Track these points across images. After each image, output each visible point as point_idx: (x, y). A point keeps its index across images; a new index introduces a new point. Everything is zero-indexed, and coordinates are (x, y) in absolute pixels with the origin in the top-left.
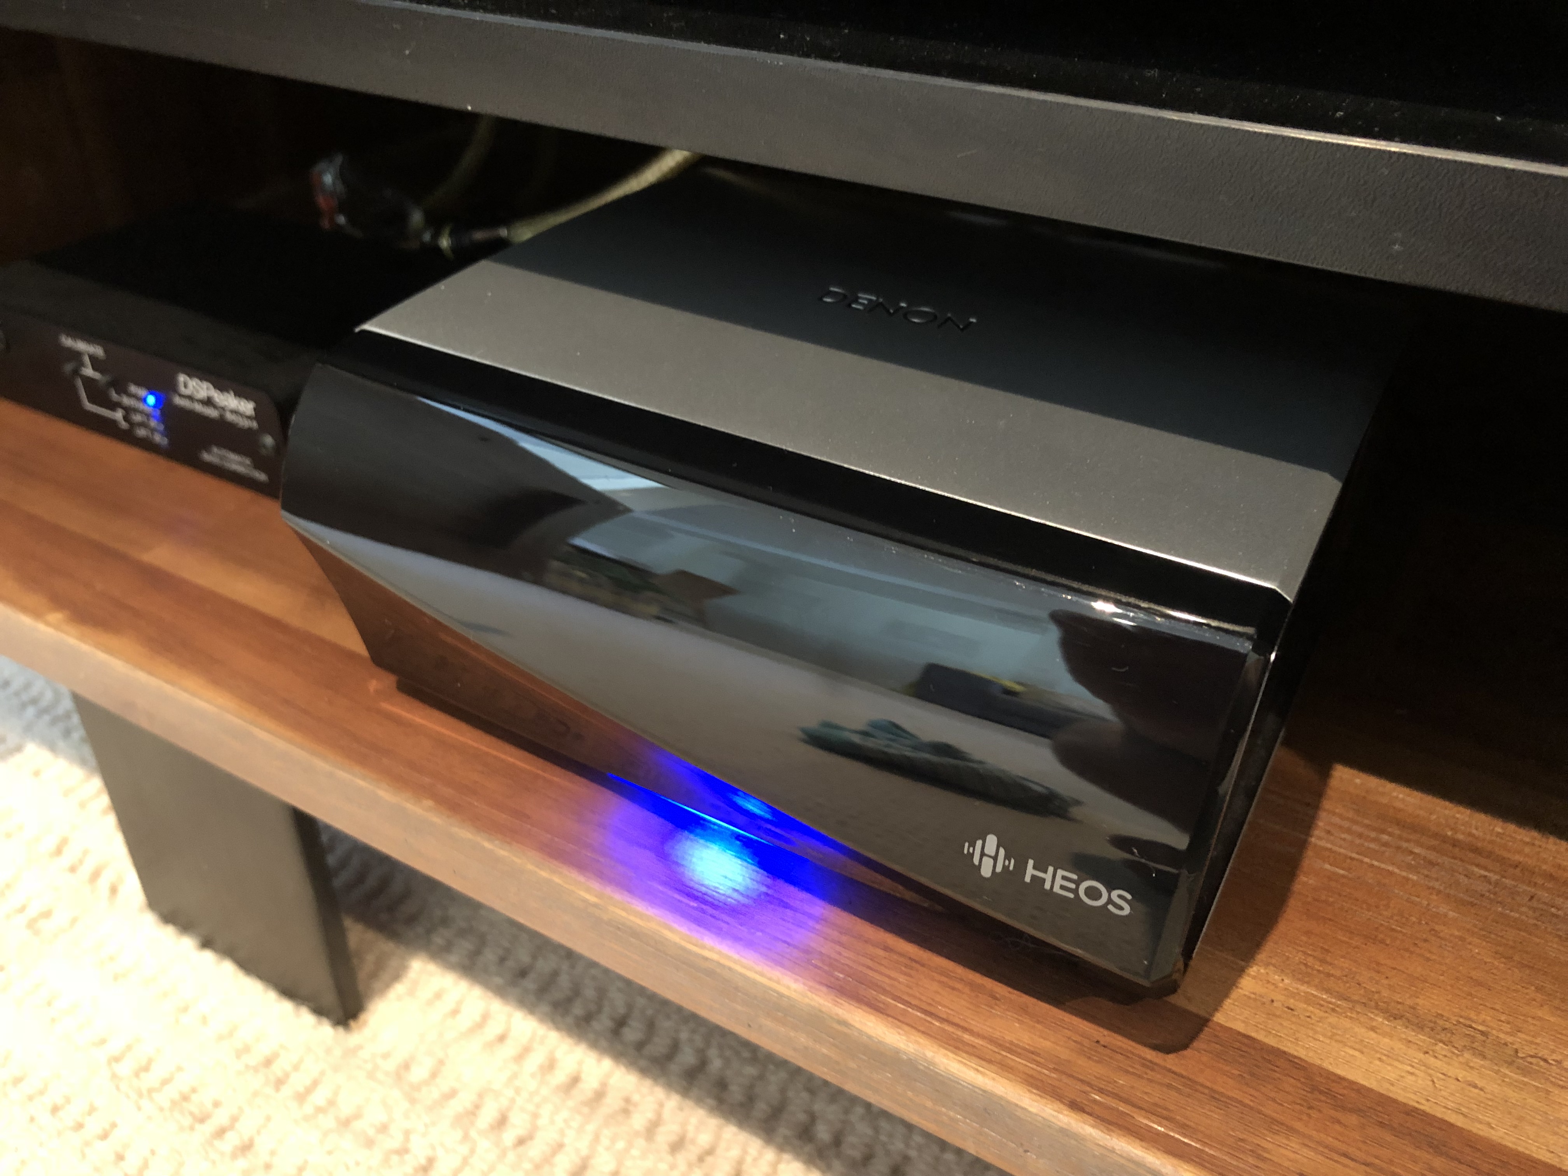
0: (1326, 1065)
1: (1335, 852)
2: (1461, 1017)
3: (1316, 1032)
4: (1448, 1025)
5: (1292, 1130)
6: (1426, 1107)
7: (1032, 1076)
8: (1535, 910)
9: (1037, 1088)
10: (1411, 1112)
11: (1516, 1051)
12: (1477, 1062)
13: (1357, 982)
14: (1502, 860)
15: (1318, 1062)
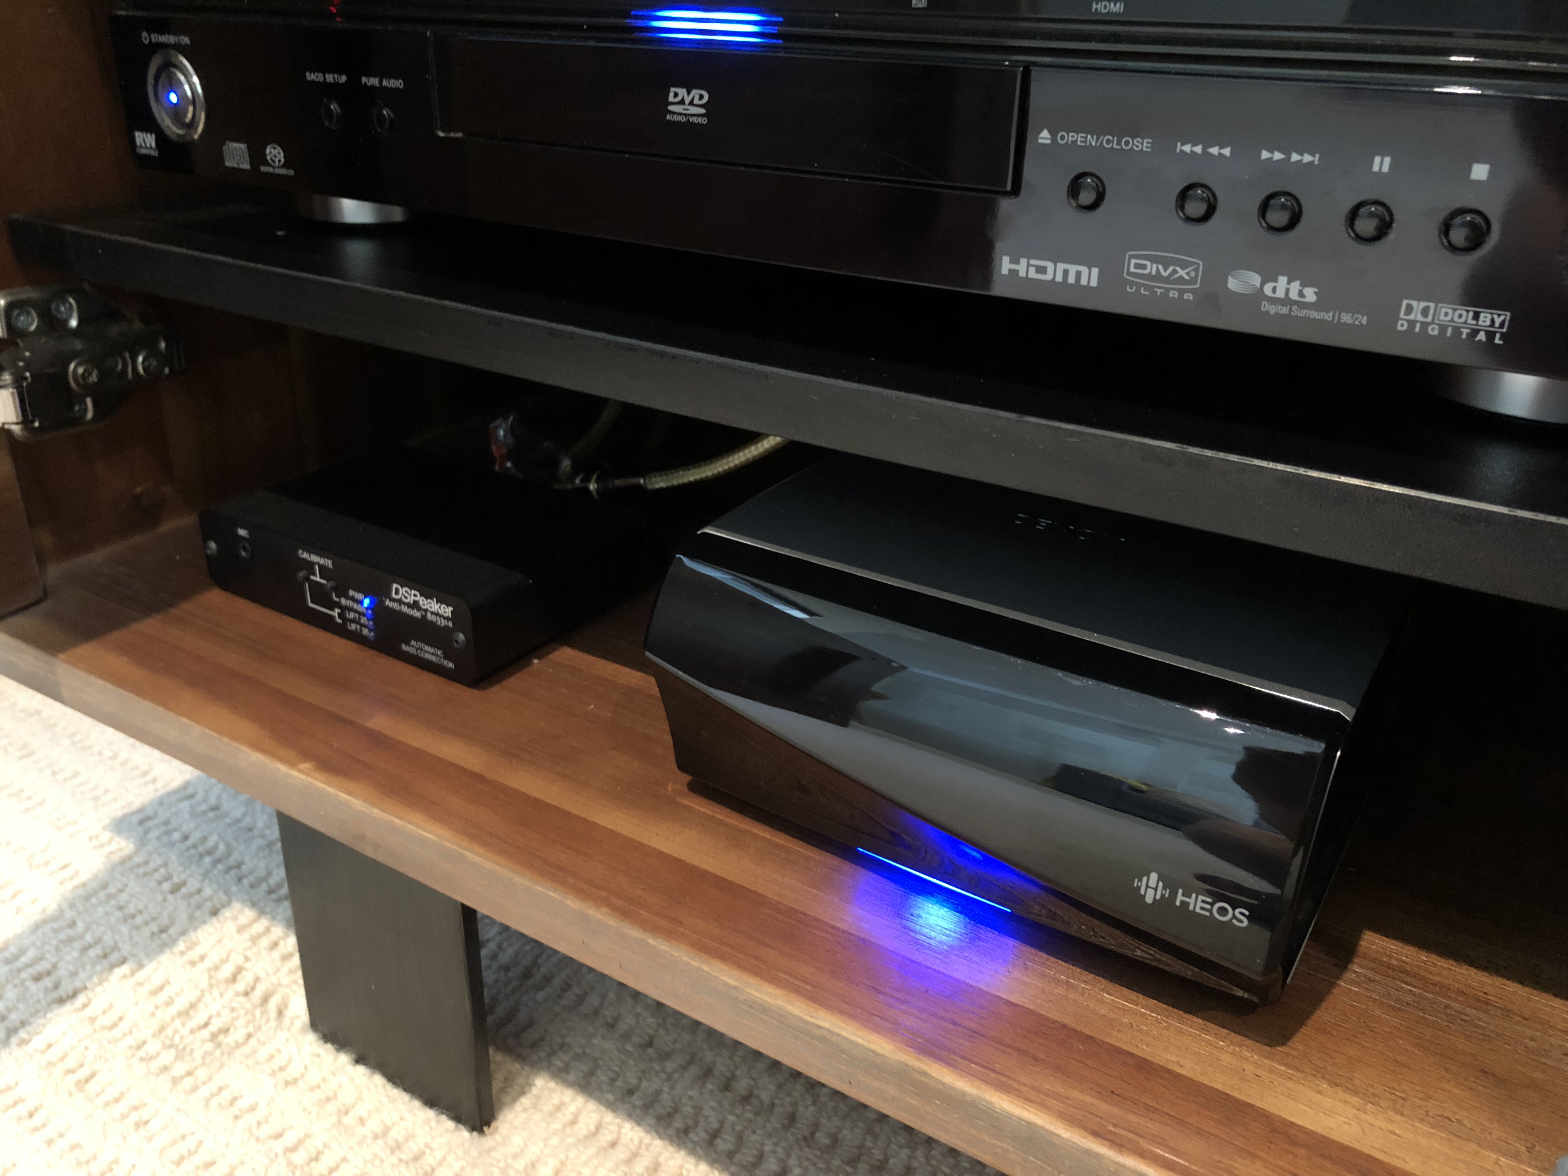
0: (1283, 1115)
2: (1386, 1087)
3: (1276, 1092)
4: (1376, 1092)
5: (1258, 1157)
6: (1357, 1146)
7: (1064, 1114)
8: (1447, 1015)
9: (1067, 1121)
10: (1345, 1149)
11: (1427, 1112)
12: (1398, 1117)
14: (1425, 980)
15: (1278, 1113)
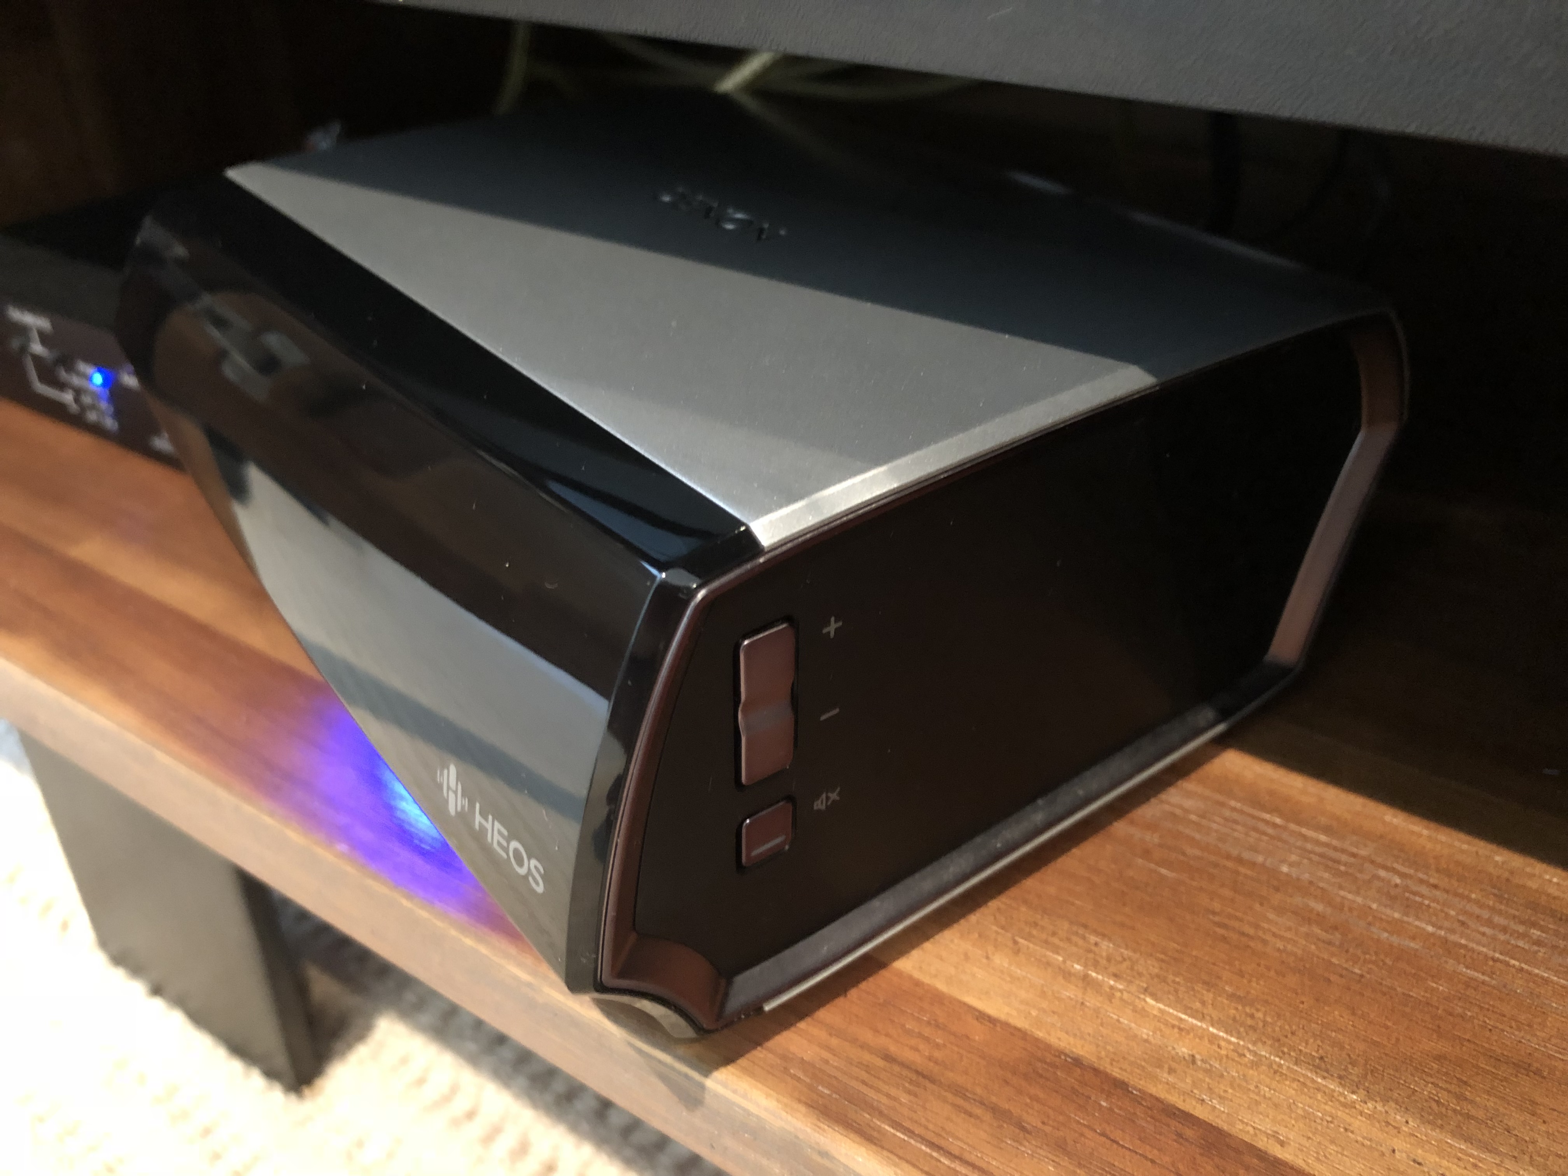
1: (1473, 950)
13: (1506, 1127)
